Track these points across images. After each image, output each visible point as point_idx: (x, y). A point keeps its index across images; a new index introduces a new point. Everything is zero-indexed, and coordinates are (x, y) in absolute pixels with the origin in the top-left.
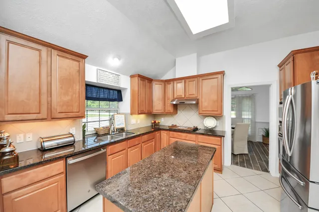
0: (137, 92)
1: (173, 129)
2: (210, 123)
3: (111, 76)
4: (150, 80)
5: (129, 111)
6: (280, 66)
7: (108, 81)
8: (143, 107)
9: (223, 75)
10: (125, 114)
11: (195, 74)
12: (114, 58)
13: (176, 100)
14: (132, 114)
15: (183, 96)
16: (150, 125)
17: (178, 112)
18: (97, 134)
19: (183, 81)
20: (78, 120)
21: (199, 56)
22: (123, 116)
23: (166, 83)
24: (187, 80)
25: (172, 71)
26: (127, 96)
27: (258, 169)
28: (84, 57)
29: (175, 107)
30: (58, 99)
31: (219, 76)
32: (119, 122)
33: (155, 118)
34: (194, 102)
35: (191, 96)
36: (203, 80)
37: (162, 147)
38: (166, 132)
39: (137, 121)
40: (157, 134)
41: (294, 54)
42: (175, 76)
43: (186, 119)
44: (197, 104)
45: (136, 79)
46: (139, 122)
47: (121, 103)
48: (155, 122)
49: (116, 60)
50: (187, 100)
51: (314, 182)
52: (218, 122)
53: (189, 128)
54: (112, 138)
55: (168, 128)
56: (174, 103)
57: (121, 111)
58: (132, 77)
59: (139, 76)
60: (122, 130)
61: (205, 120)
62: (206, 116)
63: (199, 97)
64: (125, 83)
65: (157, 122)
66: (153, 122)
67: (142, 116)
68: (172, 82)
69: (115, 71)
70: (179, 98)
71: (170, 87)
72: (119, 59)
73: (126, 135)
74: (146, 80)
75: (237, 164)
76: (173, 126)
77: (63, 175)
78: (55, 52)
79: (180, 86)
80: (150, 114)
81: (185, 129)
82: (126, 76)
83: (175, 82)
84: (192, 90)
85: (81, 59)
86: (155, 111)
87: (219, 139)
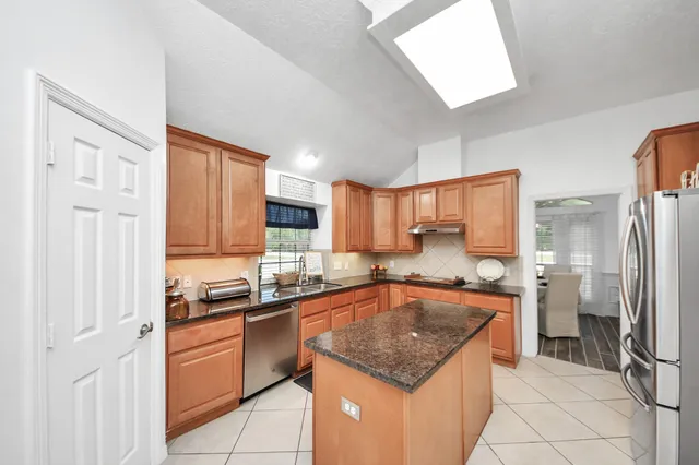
0: (344, 213)
1: (413, 281)
2: (491, 271)
3: (301, 185)
4: (368, 190)
5: (329, 246)
6: (637, 156)
7: (295, 193)
8: (357, 239)
9: (517, 178)
10: (324, 253)
11: (459, 176)
12: (307, 155)
13: (420, 226)
14: (335, 251)
15: (434, 219)
16: (367, 272)
17: (425, 249)
18: (278, 284)
19: (434, 190)
20: (252, 258)
21: (465, 141)
22: (319, 254)
23: (399, 194)
24: (441, 189)
25: (410, 170)
26: (326, 220)
27: (598, 366)
28: (263, 158)
29: (418, 238)
30: (230, 225)
31: (508, 179)
32: (314, 266)
33: (377, 261)
34: (457, 230)
35: (449, 218)
36: (473, 186)
37: (392, 306)
38: (399, 286)
39: (343, 266)
40: (382, 289)
41: (658, 136)
42: (417, 180)
43: (440, 263)
44: (463, 233)
45: (343, 189)
46: (348, 268)
47: (314, 231)
48: (377, 268)
49: (311, 157)
50: (441, 226)
51: (664, 361)
52: (508, 269)
53: (446, 280)
54: (303, 290)
55: (404, 280)
56: (416, 231)
57: (314, 246)
58: (335, 184)
59: (349, 183)
60: (318, 279)
61: (480, 264)
62: (481, 257)
63: (468, 222)
64: (323, 198)
65: (381, 268)
66: (373, 267)
67: (354, 256)
68: (411, 193)
69: (307, 176)
70: (424, 223)
71: (406, 201)
72: (316, 156)
73: (326, 287)
74: (360, 190)
75: (551, 354)
76: (413, 275)
77: (241, 339)
78: (226, 155)
79: (427, 199)
80: (368, 252)
81: (438, 281)
82: (324, 185)
83: (418, 192)
84: (452, 207)
85: (259, 162)
86: (377, 247)
87: (509, 300)
